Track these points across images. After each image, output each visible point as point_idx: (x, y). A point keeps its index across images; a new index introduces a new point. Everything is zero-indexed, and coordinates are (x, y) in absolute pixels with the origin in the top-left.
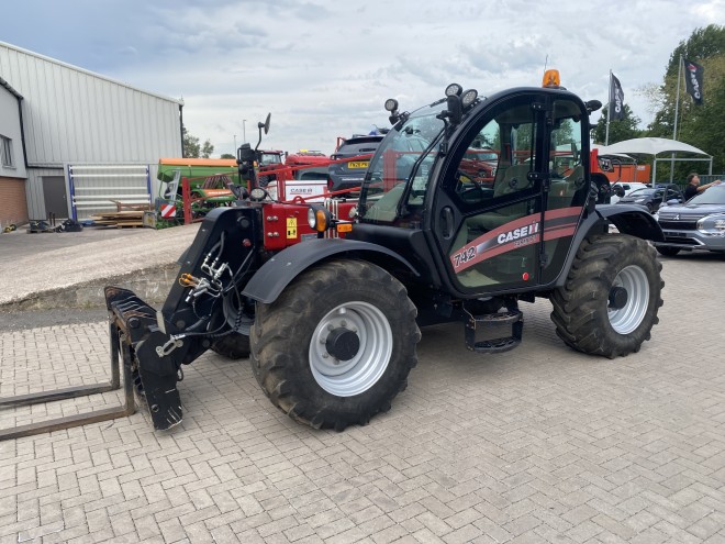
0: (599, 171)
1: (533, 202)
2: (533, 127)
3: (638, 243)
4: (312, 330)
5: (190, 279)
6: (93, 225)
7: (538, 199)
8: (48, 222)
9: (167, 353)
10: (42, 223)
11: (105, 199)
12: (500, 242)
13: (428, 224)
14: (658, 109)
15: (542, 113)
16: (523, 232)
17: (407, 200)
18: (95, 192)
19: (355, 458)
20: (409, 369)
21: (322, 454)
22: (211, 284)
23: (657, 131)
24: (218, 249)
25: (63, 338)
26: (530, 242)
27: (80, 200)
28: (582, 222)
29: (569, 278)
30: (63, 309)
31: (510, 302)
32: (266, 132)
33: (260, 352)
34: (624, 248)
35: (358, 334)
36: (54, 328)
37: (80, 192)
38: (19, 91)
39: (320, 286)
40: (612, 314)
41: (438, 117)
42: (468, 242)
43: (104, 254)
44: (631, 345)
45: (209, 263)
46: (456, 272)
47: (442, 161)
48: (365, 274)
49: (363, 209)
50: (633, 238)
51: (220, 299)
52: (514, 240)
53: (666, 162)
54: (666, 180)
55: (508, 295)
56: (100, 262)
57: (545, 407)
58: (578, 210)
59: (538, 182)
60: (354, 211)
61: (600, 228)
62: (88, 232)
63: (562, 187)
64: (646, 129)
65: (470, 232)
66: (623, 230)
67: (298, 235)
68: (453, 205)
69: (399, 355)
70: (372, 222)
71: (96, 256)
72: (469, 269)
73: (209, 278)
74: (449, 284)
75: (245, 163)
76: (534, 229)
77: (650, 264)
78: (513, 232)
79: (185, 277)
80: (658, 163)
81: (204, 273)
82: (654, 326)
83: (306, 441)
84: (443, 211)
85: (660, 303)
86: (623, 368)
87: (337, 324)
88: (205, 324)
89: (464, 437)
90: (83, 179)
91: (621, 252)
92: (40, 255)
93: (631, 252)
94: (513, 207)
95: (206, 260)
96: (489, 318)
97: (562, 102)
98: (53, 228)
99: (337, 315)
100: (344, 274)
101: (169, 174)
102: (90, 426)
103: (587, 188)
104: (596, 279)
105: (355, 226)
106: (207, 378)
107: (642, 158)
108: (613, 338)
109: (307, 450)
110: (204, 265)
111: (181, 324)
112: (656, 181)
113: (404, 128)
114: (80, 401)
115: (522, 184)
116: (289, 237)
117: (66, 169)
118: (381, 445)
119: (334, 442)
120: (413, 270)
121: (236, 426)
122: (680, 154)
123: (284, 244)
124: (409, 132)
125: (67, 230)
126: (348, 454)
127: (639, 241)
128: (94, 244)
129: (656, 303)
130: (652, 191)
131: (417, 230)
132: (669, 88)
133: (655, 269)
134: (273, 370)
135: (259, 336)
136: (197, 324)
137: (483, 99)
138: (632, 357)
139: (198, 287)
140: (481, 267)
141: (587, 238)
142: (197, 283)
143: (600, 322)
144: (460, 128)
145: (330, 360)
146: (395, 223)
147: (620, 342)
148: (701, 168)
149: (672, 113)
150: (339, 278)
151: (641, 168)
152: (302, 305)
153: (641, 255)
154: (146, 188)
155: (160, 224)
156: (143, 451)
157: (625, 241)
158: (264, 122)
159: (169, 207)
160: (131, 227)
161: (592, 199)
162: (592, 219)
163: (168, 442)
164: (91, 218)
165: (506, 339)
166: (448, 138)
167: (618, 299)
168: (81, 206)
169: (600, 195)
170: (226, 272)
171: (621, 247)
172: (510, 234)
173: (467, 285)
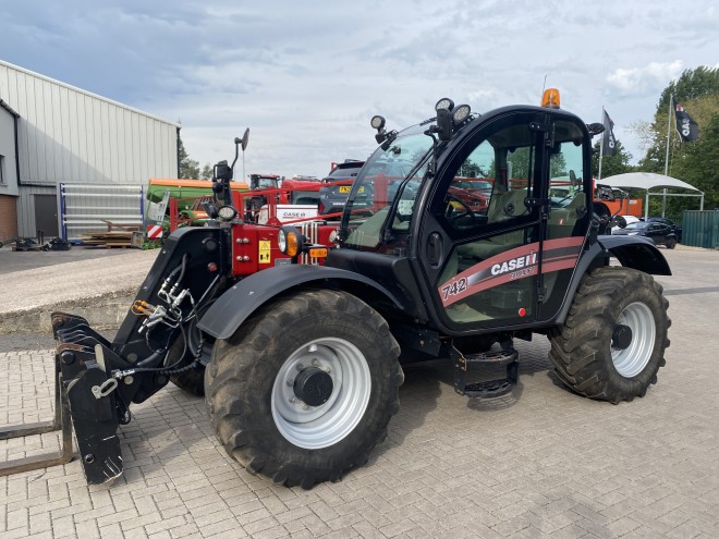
0: (599, 200)
1: (531, 229)
2: (531, 151)
3: (644, 278)
4: (276, 371)
5: (145, 307)
6: (82, 244)
7: (537, 226)
8: (37, 241)
9: (105, 394)
10: (29, 241)
11: (97, 219)
12: (494, 273)
13: (413, 251)
14: (649, 146)
15: (540, 133)
16: (519, 263)
17: (392, 223)
18: (86, 212)
19: (320, 525)
20: (390, 417)
21: (282, 519)
22: (168, 313)
23: (648, 166)
24: (179, 273)
25: (17, 366)
26: (528, 274)
27: (71, 219)
28: (583, 253)
29: (568, 315)
30: (24, 333)
31: (505, 338)
32: (244, 149)
33: (214, 395)
34: (629, 283)
35: (332, 376)
36: (10, 354)
37: (71, 211)
38: (15, 110)
39: (286, 319)
40: (615, 354)
41: (426, 133)
42: (459, 272)
43: (80, 275)
44: (637, 389)
45: (167, 289)
46: (445, 305)
47: (430, 182)
48: (340, 306)
49: (345, 234)
50: (637, 273)
51: (178, 329)
52: (510, 271)
53: (657, 197)
54: (658, 215)
55: (503, 332)
56: (73, 283)
57: (544, 462)
58: (579, 241)
59: (536, 209)
60: (334, 235)
61: (601, 261)
62: (75, 251)
63: (563, 215)
64: (637, 165)
65: (460, 262)
66: (626, 263)
67: (272, 260)
68: (442, 232)
69: (378, 400)
70: (355, 247)
71: (72, 276)
72: (459, 302)
73: (167, 306)
74: (437, 319)
75: (219, 181)
76: (531, 260)
77: (656, 301)
78: (508, 262)
79: (139, 304)
80: (650, 197)
81: (161, 301)
82: (661, 368)
83: (265, 502)
84: (430, 238)
85: (667, 343)
86: (628, 415)
87: (307, 362)
88: (162, 356)
89: (450, 500)
90: (75, 198)
91: (625, 287)
92: (15, 274)
93: (635, 287)
94: (508, 235)
95: (164, 285)
96: (481, 358)
97: (562, 124)
98: (41, 246)
99: (306, 352)
100: (315, 305)
101: (158, 194)
102: (16, 476)
103: (588, 217)
104: (599, 316)
105: (335, 251)
106: (166, 417)
107: (634, 192)
108: (617, 382)
109: (265, 514)
110: (161, 291)
111: (132, 357)
112: (649, 215)
113: (392, 146)
115: (520, 210)
116: (261, 261)
117: (58, 187)
118: (353, 508)
119: (298, 499)
120: (396, 302)
121: (186, 479)
122: (671, 189)
123: (254, 266)
124: (397, 151)
125: (54, 249)
126: (313, 519)
127: (645, 275)
128: (74, 264)
129: (662, 342)
130: (645, 225)
131: (401, 258)
132: (659, 126)
133: (661, 307)
134: (228, 417)
135: (214, 377)
136: (151, 358)
137: (476, 116)
138: (637, 401)
139: (152, 316)
140: (473, 301)
141: (589, 271)
142: (152, 312)
143: (602, 364)
144: (451, 145)
145: (300, 406)
146: (379, 249)
147: (623, 385)
148: (692, 204)
149: (663, 151)
150: (310, 310)
151: (634, 202)
152: (264, 341)
153: (647, 291)
154: (139, 208)
155: (147, 245)
156: (71, 510)
157: (630, 274)
158: (241, 138)
159: (156, 228)
160: (120, 247)
161: (594, 230)
162: (594, 250)
163: (101, 498)
164: (80, 237)
165: (501, 382)
166: (437, 156)
167: (623, 339)
168: (71, 225)
169: (601, 225)
170: (186, 298)
171: (625, 281)
172: (505, 264)
173: (457, 320)
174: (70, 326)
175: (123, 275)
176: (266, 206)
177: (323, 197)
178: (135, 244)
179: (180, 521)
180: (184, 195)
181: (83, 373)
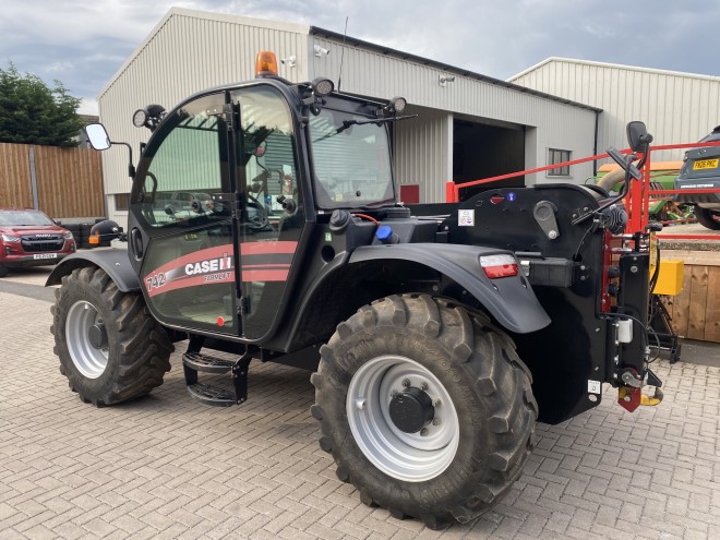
12: (189, 273)
26: (224, 280)
46: (150, 296)
58: (292, 247)
76: (226, 265)
84: (132, 232)
172: (198, 265)
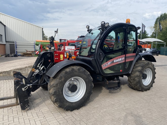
0: (140, 45)
2: (123, 33)
5: (34, 70)
6: (21, 55)
7: (124, 51)
8: (10, 55)
9: (25, 90)
10: (8, 55)
11: (24, 50)
12: (114, 62)
13: (96, 57)
14: (153, 32)
15: (126, 29)
16: (120, 59)
17: (91, 50)
18: (22, 48)
19: (74, 119)
20: (90, 95)
21: (65, 118)
22: (39, 71)
23: (153, 37)
24: (42, 62)
25: (6, 83)
26: (122, 62)
27: (18, 50)
28: (135, 57)
29: (132, 71)
30: (7, 76)
31: (117, 77)
32: (57, 33)
33: (50, 90)
34: (146, 64)
35: (77, 85)
36: (4, 81)
37: (18, 48)
39: (66, 73)
40: (143, 80)
41: (99, 29)
42: (106, 61)
43: (20, 63)
44: (148, 88)
45: (39, 66)
47: (99, 41)
48: (79, 70)
49: (80, 53)
50: (148, 62)
51: (42, 75)
52: (118, 61)
53: (154, 44)
54: (155, 48)
55: (117, 75)
57: (126, 105)
58: (135, 54)
59: (124, 47)
60: (78, 53)
61: (140, 59)
62: (19, 57)
63: (131, 48)
64: (150, 36)
65: (107, 59)
66: (146, 59)
67: (63, 59)
68: (102, 52)
69: (88, 91)
70: (82, 56)
71: (18, 63)
72: (107, 68)
73: (39, 70)
74: (101, 72)
75: (51, 41)
78: (118, 59)
79: (33, 69)
80: (153, 44)
81: (38, 68)
82: (154, 83)
83: (62, 114)
84: (100, 54)
86: (146, 94)
87: (71, 82)
88: (38, 81)
89: (104, 114)
90: (19, 45)
91: (145, 65)
93: (148, 65)
94: (118, 53)
95: (38, 65)
96: (112, 81)
97: (131, 27)
99: (71, 80)
100: (73, 69)
101: (38, 44)
102: (5, 108)
103: (137, 49)
104: (139, 71)
105: (78, 57)
106: (40, 95)
107: (149, 43)
108: (143, 87)
109: (62, 117)
110: (38, 66)
111: (31, 81)
112: (152, 48)
113: (91, 32)
114: (5, 101)
115: (121, 47)
116: (61, 59)
117: (15, 42)
118: (82, 115)
119: (69, 113)
120: (92, 69)
121: (44, 109)
122: (158, 42)
123: (59, 60)
124: (92, 34)
125: (14, 57)
126: (73, 118)
127: (150, 62)
129: (154, 78)
130: (152, 50)
131: (93, 58)
132: (155, 27)
133: (154, 69)
134: (53, 95)
135: (50, 86)
136: (36, 81)
137: (110, 25)
138: (148, 91)
139: (36, 72)
140: (110, 68)
141: (137, 61)
142: (36, 71)
143: (140, 83)
144: (104, 32)
145: (70, 92)
146: (88, 56)
147: (145, 88)
148: (163, 45)
149: (156, 33)
150: (72, 71)
151: (149, 45)
152: (61, 78)
153: (150, 66)
154: (34, 47)
155: (35, 56)
156: (18, 116)
157: (146, 62)
158: (56, 31)
159: (37, 52)
160: (29, 56)
161: (138, 52)
162: (138, 56)
163: (25, 113)
165: (116, 87)
166: (101, 35)
167: (145, 77)
168: (18, 51)
169: (140, 50)
170: (44, 68)
173: (106, 73)
174: (17, 74)
175: (30, 63)
176: (63, 46)
177: (76, 44)
178: (33, 55)
179: (43, 118)
180: (44, 44)
181: (20, 85)
